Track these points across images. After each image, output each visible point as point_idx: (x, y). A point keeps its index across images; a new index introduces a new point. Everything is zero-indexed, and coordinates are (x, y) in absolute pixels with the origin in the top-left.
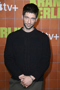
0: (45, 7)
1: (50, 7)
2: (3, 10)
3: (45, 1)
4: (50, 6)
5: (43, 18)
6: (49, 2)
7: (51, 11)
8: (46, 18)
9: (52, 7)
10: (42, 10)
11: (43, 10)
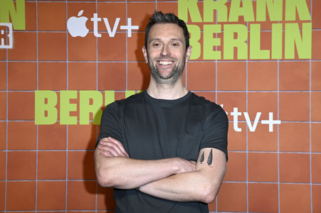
0: (228, 23)
1: (245, 23)
2: (91, 35)
3: (228, 5)
4: (246, 20)
5: (222, 59)
6: (241, 6)
7: (249, 34)
8: (232, 58)
9: (253, 23)
10: (220, 32)
11: (222, 34)
